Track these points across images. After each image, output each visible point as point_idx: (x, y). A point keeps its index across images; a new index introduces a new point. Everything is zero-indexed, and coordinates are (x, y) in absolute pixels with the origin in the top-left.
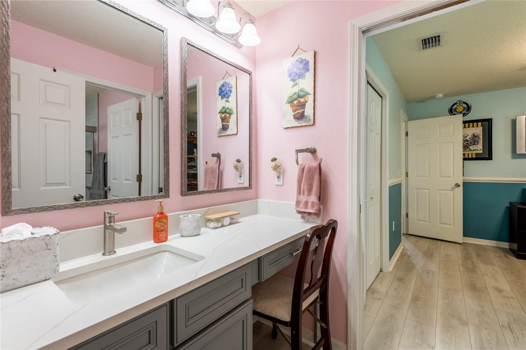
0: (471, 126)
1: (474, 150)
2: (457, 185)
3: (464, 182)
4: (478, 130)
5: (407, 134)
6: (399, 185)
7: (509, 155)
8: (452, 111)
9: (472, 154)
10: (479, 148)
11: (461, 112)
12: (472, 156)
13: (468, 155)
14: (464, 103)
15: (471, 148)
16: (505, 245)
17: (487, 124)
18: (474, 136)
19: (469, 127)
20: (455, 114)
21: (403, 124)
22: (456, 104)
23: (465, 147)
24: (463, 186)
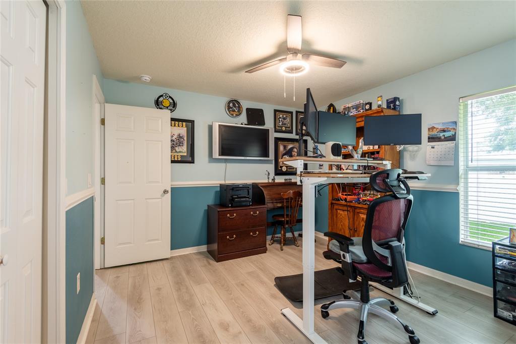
0: (177, 125)
1: (180, 152)
2: (165, 192)
3: (171, 188)
4: (183, 131)
5: (103, 122)
6: (92, 199)
7: (206, 158)
8: (158, 104)
9: (178, 156)
10: (183, 150)
11: (167, 107)
12: (178, 158)
13: (174, 158)
14: (170, 97)
15: (177, 149)
16: (204, 248)
17: (190, 125)
18: (180, 137)
19: (175, 126)
20: (161, 108)
21: (97, 106)
22: (162, 96)
23: (173, 148)
24: (171, 191)
